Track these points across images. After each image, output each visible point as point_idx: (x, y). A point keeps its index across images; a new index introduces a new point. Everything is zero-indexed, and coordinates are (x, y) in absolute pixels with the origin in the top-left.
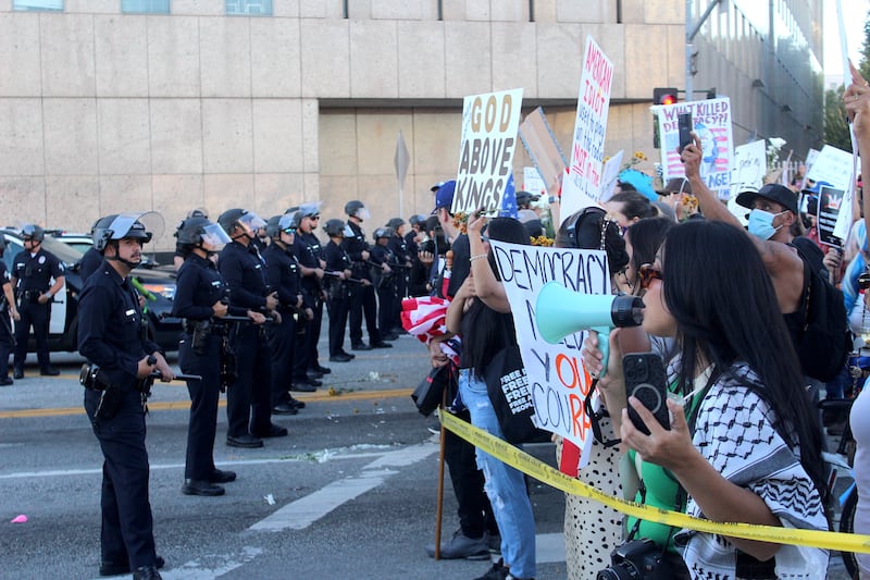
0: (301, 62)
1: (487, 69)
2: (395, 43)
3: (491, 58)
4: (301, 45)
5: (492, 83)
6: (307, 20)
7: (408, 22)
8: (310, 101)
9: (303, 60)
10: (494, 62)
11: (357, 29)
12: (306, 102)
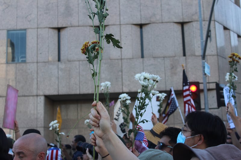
0: (37, 81)
1: (120, 80)
2: (78, 71)
3: (122, 75)
4: (37, 73)
5: (123, 85)
6: (40, 64)
7: (84, 62)
8: (41, 97)
9: (39, 79)
10: (123, 77)
11: (62, 66)
12: (39, 98)
